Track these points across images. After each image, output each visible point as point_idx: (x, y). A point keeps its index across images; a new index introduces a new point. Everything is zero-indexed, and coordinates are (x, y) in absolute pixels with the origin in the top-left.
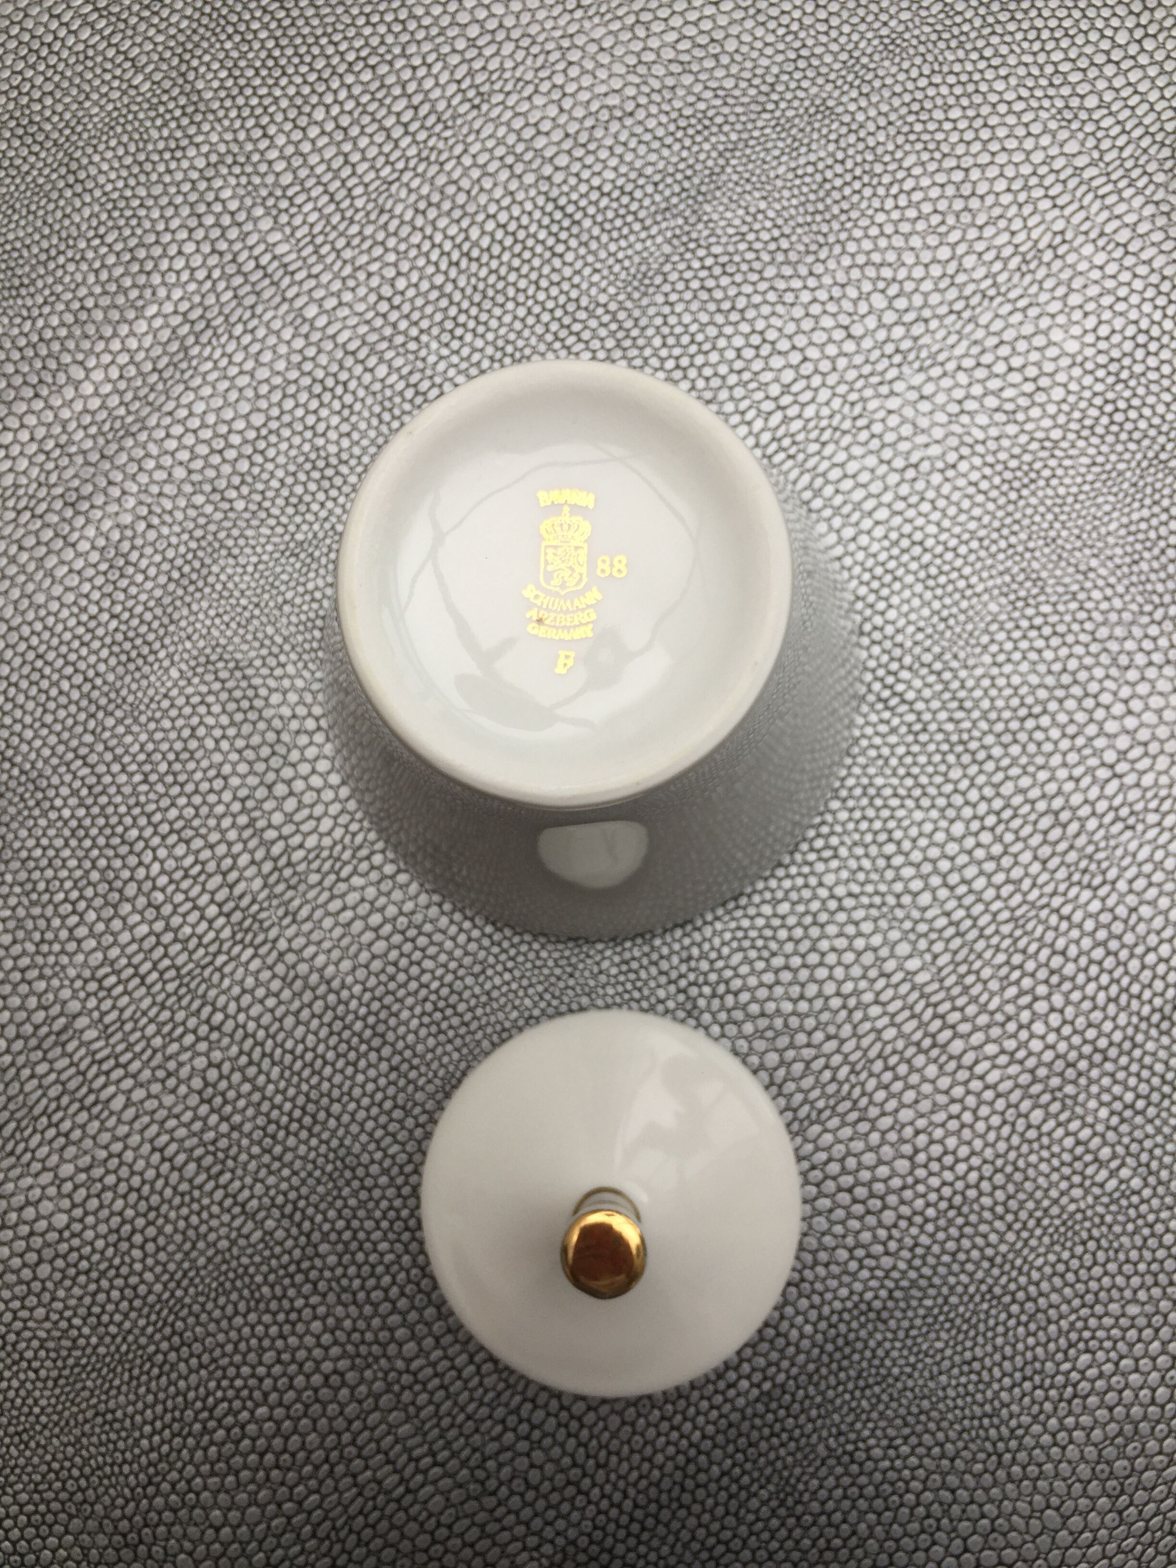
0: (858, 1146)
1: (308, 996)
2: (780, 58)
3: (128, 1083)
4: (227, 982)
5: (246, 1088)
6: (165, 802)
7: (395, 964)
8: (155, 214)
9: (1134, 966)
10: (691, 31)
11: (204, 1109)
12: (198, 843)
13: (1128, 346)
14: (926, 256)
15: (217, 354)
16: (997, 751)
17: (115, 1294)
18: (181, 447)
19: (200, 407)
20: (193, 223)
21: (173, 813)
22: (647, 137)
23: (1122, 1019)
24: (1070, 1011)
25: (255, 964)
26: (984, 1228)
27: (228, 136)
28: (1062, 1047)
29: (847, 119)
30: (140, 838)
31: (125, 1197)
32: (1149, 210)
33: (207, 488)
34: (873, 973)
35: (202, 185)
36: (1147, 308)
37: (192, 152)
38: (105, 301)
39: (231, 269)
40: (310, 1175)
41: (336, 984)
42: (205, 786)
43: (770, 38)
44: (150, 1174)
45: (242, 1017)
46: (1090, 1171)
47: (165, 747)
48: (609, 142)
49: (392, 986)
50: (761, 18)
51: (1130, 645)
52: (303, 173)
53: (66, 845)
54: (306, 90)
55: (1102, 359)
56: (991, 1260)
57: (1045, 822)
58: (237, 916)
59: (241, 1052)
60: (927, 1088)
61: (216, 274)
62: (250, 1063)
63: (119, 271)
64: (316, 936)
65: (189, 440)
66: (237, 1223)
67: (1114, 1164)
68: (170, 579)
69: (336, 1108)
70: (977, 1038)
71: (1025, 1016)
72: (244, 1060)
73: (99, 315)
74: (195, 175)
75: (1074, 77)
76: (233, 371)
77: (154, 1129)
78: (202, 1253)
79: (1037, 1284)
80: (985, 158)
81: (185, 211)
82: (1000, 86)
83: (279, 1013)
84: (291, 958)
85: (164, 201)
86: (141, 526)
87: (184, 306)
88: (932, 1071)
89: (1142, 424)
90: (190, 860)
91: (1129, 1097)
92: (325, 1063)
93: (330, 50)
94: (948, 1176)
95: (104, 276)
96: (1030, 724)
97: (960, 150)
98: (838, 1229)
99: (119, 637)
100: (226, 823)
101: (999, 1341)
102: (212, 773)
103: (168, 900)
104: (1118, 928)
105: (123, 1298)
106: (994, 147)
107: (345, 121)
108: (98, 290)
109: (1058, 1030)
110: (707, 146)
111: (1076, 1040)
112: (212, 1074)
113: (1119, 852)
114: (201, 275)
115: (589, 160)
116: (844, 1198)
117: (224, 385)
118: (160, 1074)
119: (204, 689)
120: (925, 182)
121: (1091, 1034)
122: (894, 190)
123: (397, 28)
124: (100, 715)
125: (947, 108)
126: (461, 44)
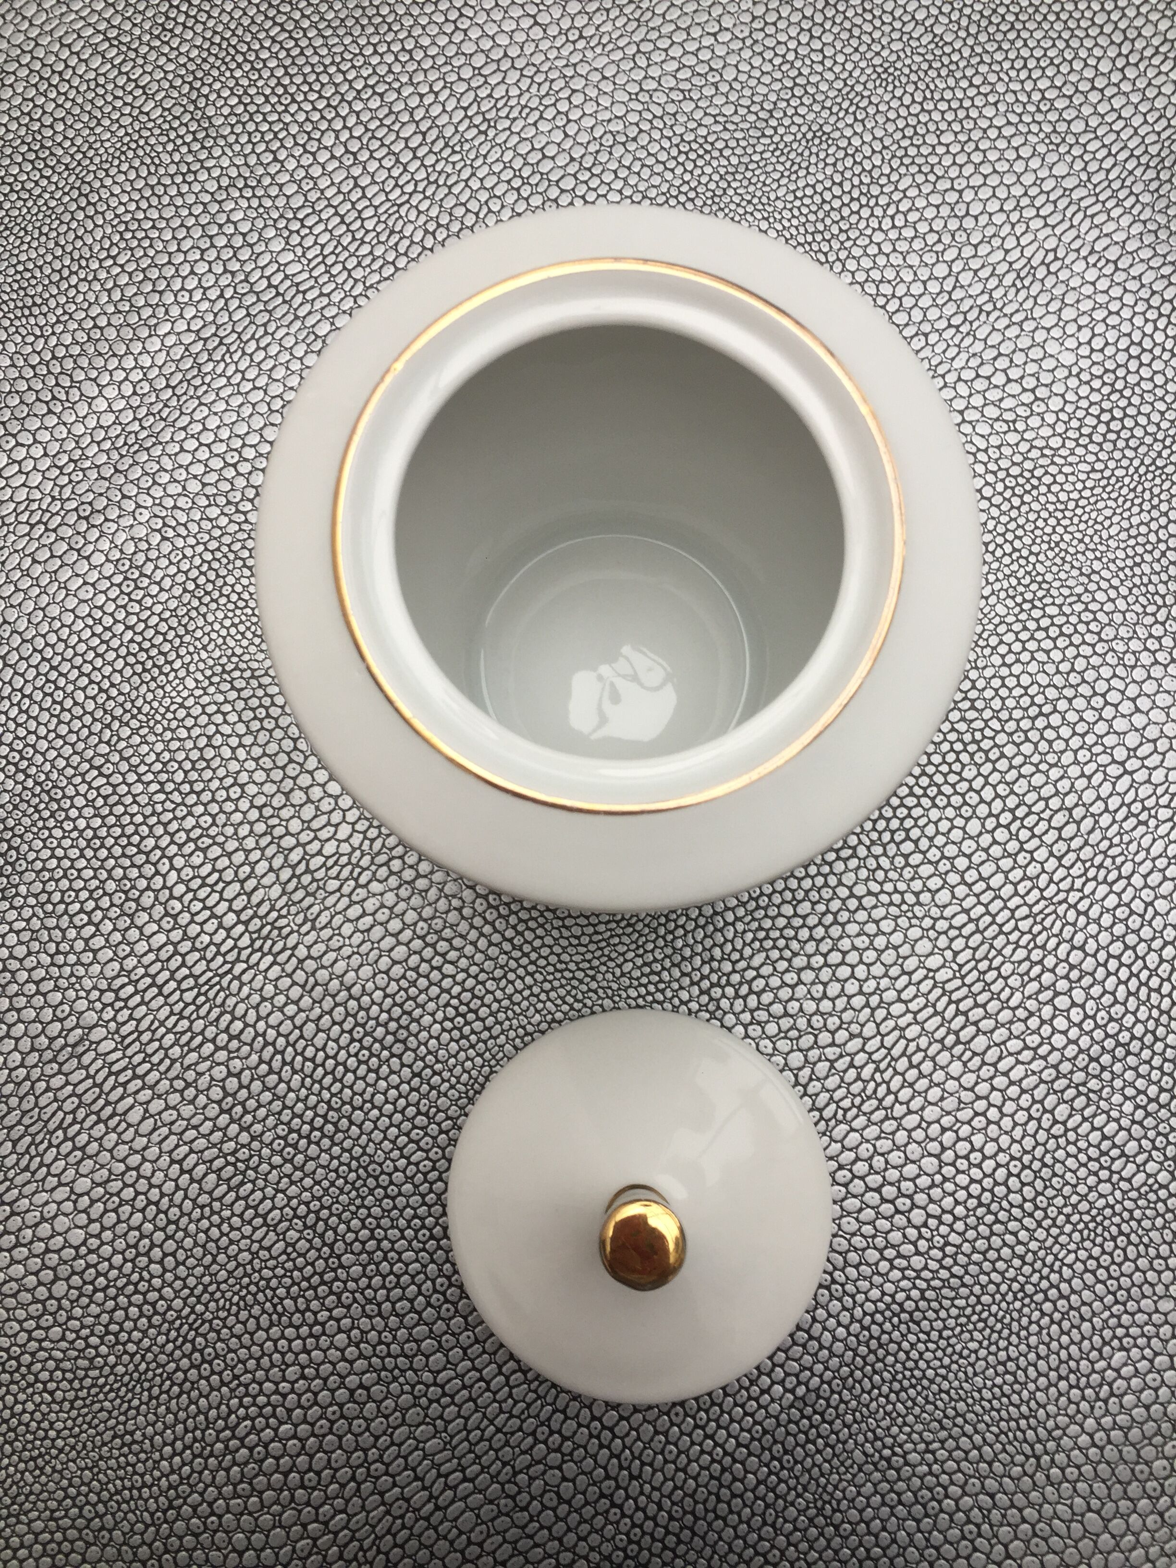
0: (884, 1145)
1: (328, 1003)
2: (777, 86)
3: (147, 1094)
4: (246, 990)
5: (267, 1096)
6: (181, 812)
7: (416, 969)
8: (167, 236)
9: (1152, 959)
10: (691, 61)
11: (224, 1119)
12: (215, 851)
13: (1122, 358)
14: (924, 274)
15: (231, 369)
16: (1009, 750)
17: (134, 1311)
18: (196, 461)
19: (212, 423)
20: (205, 244)
21: (190, 822)
22: (651, 161)
23: (1143, 1014)
24: (1090, 1005)
25: (275, 971)
26: (1013, 1225)
27: (239, 161)
28: (1085, 1042)
29: (843, 143)
30: (157, 847)
31: (143, 1211)
32: (1136, 229)
33: (222, 501)
34: (894, 971)
35: (214, 208)
36: (1139, 321)
37: (203, 176)
38: (117, 320)
39: (243, 288)
40: (332, 1184)
41: (356, 990)
42: (221, 795)
43: (767, 67)
44: (169, 1186)
45: (261, 1026)
46: (1117, 1166)
47: (181, 756)
48: (613, 165)
49: (413, 991)
50: (758, 48)
51: (1135, 645)
52: (313, 196)
53: (82, 856)
54: (316, 116)
55: (1097, 370)
56: (1022, 1258)
57: (1059, 819)
58: (256, 923)
59: (261, 1061)
60: (951, 1085)
61: (229, 293)
62: (271, 1071)
63: (130, 291)
64: (335, 943)
65: (203, 454)
66: (258, 1235)
67: (1140, 1159)
68: (185, 590)
69: (358, 1115)
70: (1000, 1035)
71: (1047, 1011)
72: (264, 1068)
73: (111, 333)
74: (207, 198)
75: (1060, 104)
76: (247, 386)
77: (173, 1139)
78: (223, 1266)
79: (1069, 1282)
80: (977, 180)
81: (197, 233)
82: (989, 112)
83: (298, 1021)
84: (310, 965)
85: (176, 223)
86: (156, 539)
87: (197, 325)
88: (956, 1068)
89: (1138, 432)
90: (208, 868)
91: (1153, 1090)
92: (347, 1070)
93: (339, 78)
94: (976, 1173)
95: (116, 295)
96: (1040, 723)
97: (954, 172)
98: (868, 1230)
99: (134, 648)
100: (244, 830)
101: (1033, 1340)
102: (229, 781)
103: (186, 908)
104: (1135, 922)
105: (142, 1315)
106: (986, 169)
107: (354, 146)
108: (111, 309)
109: (1079, 1025)
110: (708, 170)
111: (1098, 1034)
112: (232, 1084)
113: (1133, 848)
114: (213, 294)
115: (595, 182)
116: (872, 1198)
117: (236, 401)
118: (179, 1084)
119: (220, 698)
120: (920, 203)
121: (1113, 1028)
122: (891, 211)
123: (404, 57)
124: (116, 725)
125: (939, 133)
126: (467, 73)
